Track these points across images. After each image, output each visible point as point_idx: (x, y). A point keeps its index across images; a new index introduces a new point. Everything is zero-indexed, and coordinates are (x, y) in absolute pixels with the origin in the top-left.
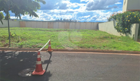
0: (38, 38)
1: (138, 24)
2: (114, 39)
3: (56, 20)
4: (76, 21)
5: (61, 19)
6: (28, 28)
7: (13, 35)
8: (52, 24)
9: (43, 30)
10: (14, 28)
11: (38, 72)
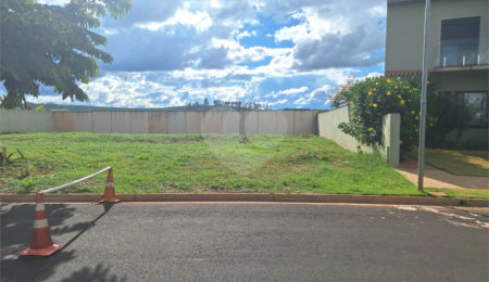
0: (92, 164)
1: (398, 116)
2: (331, 161)
3: (189, 105)
4: (257, 106)
5: (206, 100)
6: (78, 135)
7: (12, 158)
8: (162, 118)
9: (126, 140)
10: (30, 135)
11: (37, 248)
